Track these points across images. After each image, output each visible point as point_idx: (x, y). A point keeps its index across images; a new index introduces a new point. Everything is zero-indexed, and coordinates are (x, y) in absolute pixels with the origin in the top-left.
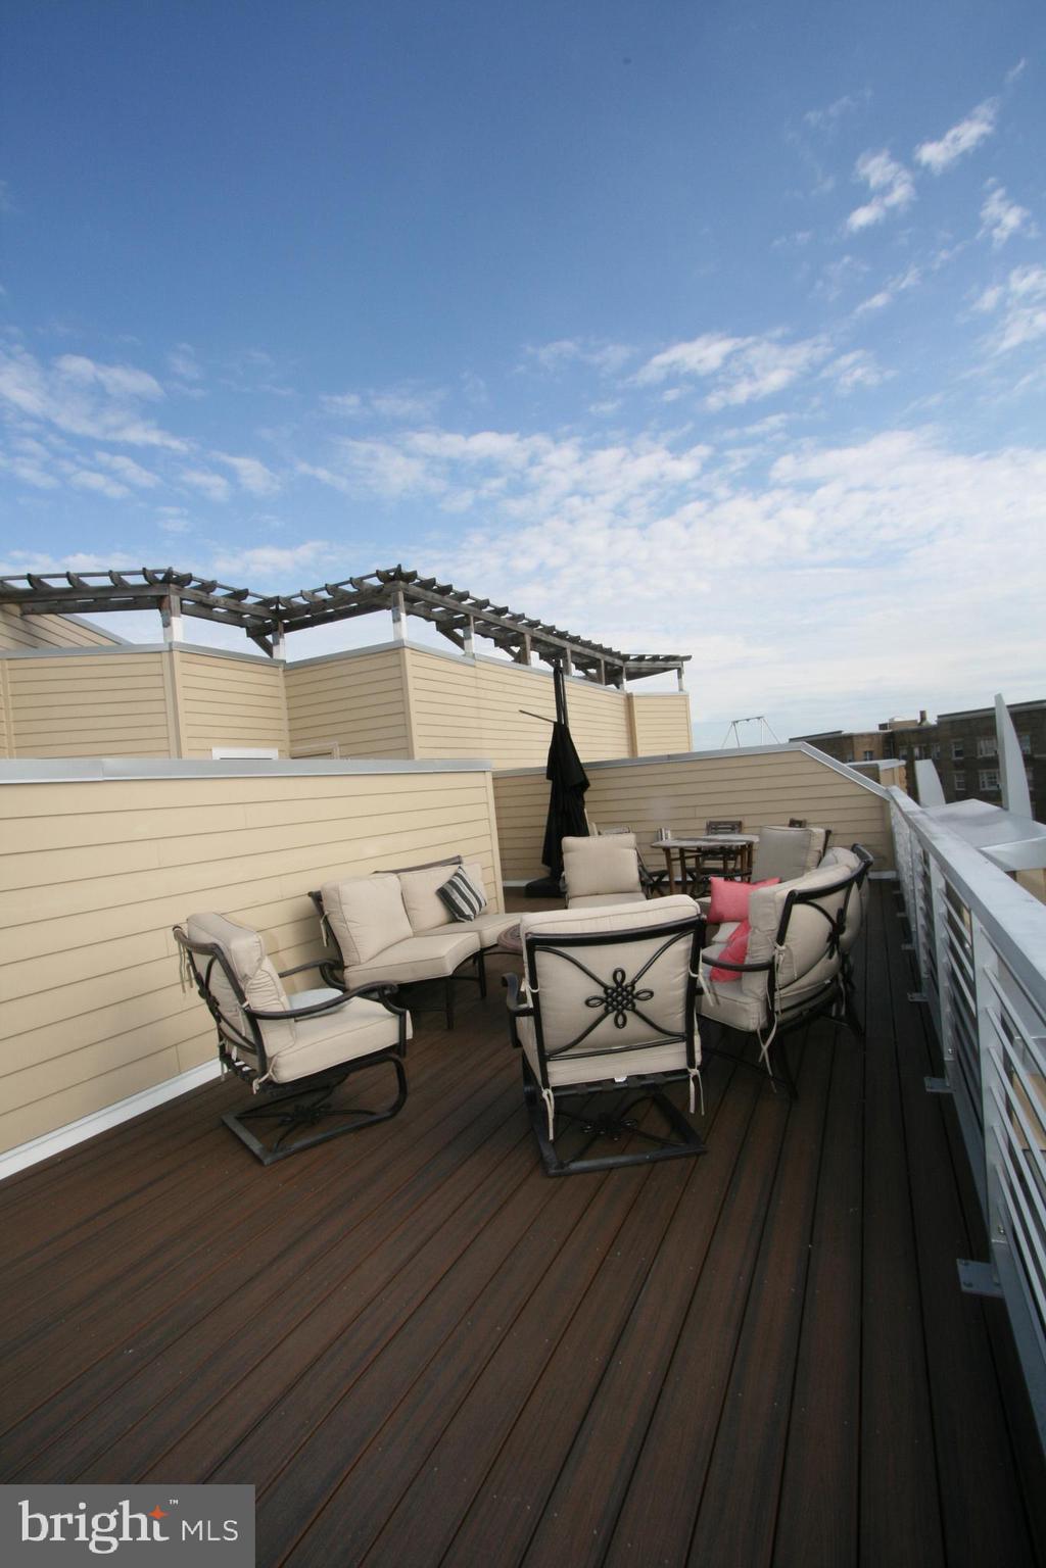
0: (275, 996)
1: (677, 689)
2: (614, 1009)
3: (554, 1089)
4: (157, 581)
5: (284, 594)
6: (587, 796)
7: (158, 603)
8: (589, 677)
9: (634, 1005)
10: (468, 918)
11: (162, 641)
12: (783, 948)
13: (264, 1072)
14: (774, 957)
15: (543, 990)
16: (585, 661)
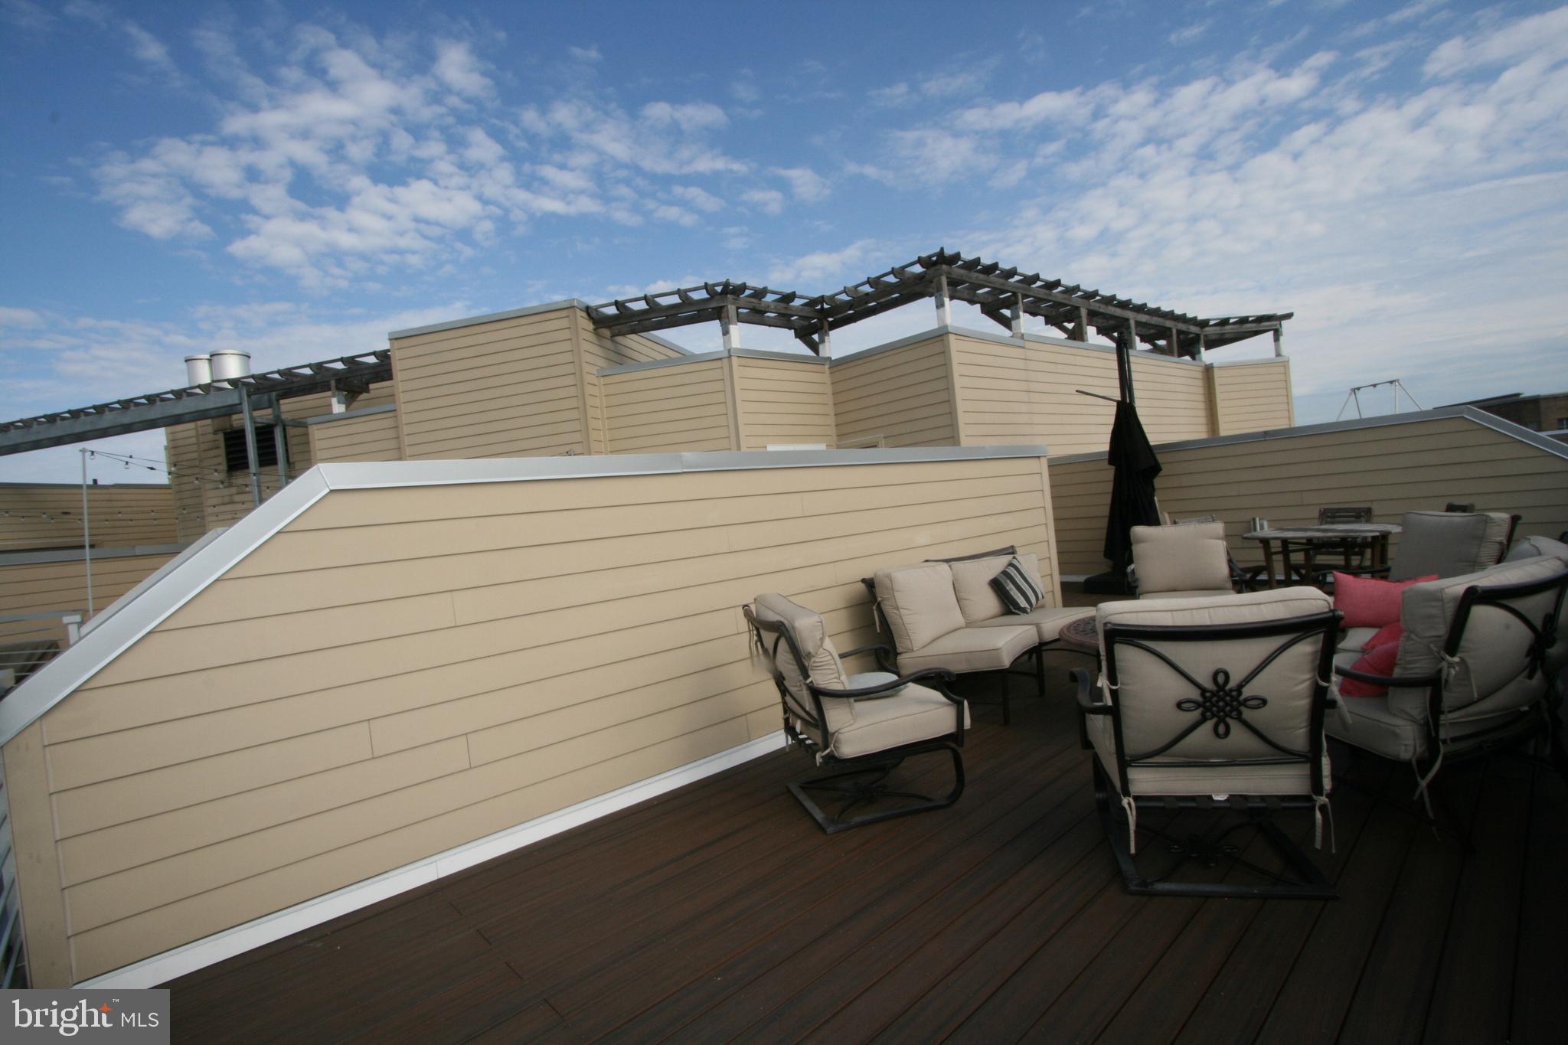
0: (836, 675)
1: (1272, 355)
2: (1214, 715)
3: (1136, 798)
4: (716, 293)
5: (828, 293)
6: (1158, 482)
7: (718, 314)
8: (1157, 349)
9: (1240, 713)
10: (1024, 611)
11: (722, 349)
12: (1456, 659)
13: (826, 747)
14: (1440, 671)
15: (1124, 687)
16: (1152, 331)
